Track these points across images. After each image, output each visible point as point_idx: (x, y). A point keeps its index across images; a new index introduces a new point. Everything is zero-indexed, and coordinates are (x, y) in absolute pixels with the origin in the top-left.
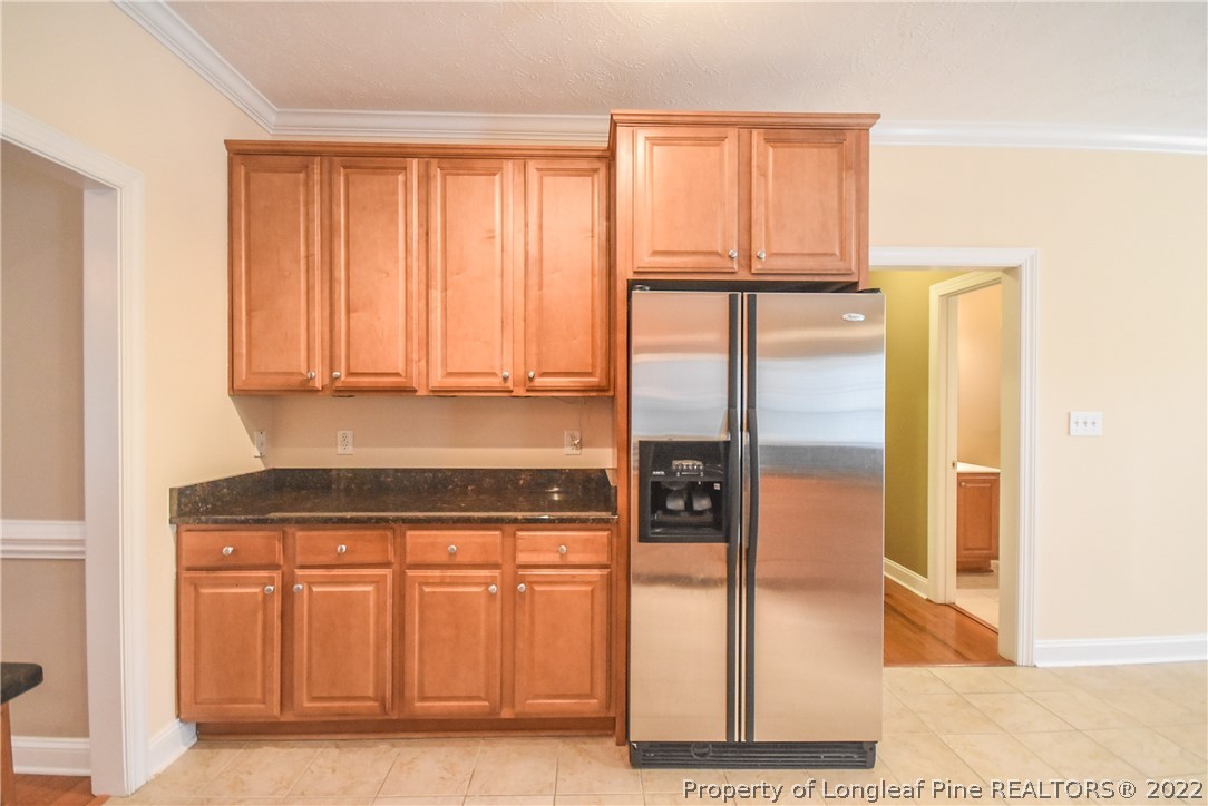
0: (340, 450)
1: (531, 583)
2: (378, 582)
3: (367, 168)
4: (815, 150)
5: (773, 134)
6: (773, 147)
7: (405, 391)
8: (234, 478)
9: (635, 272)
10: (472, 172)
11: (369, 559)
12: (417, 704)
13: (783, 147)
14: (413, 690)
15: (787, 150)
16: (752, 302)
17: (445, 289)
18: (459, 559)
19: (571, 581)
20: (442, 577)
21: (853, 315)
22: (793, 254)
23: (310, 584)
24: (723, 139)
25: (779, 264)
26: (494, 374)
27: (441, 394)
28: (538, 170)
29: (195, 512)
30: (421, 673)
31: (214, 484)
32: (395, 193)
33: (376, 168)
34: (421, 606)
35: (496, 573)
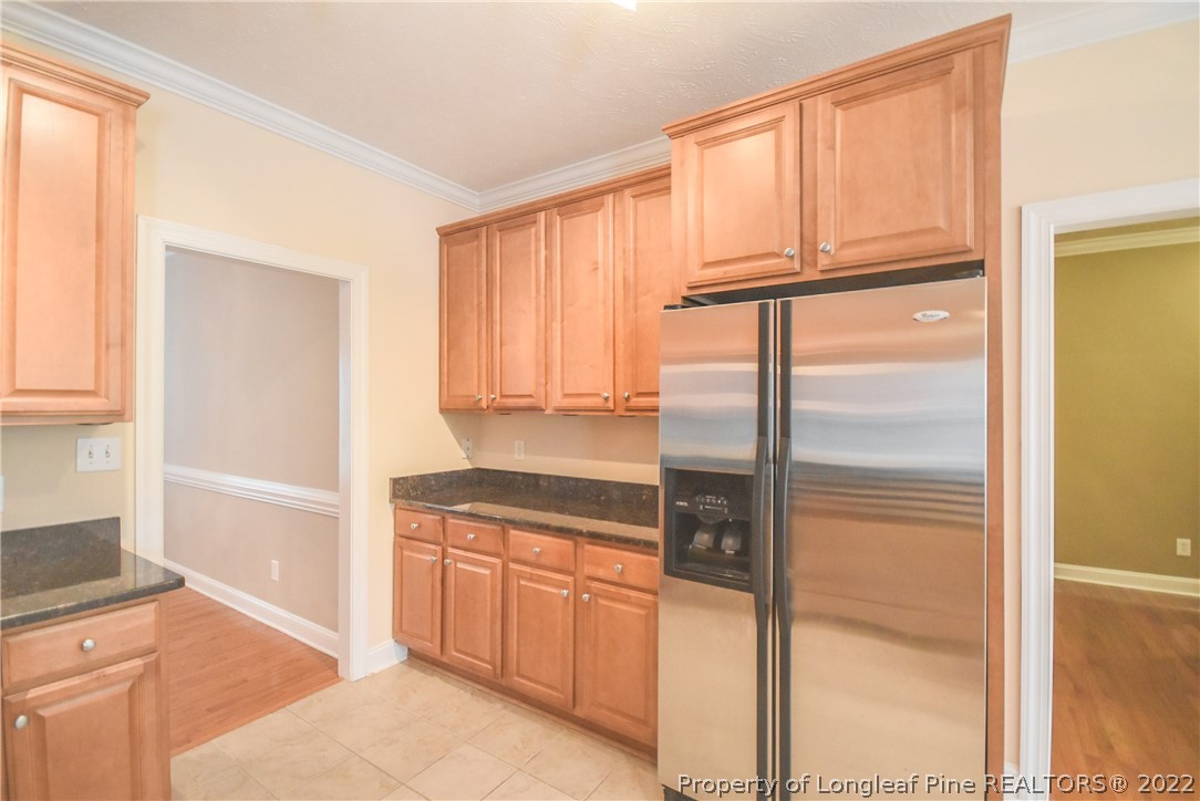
0: (517, 457)
1: (595, 595)
2: (492, 567)
3: (513, 228)
4: (905, 96)
5: (843, 94)
6: (844, 109)
7: (534, 409)
8: (440, 473)
9: (689, 288)
10: (581, 212)
11: (487, 548)
12: (516, 678)
13: (858, 105)
14: (513, 666)
15: (864, 107)
16: (786, 311)
17: (562, 321)
18: (543, 561)
19: (626, 601)
20: (531, 574)
21: (928, 313)
22: (875, 239)
23: (456, 561)
24: (781, 119)
25: (851, 255)
26: (598, 395)
27: (567, 413)
28: (634, 197)
29: (407, 496)
30: (518, 654)
31: (423, 478)
32: (529, 244)
33: (518, 226)
34: (519, 595)
35: (569, 579)
